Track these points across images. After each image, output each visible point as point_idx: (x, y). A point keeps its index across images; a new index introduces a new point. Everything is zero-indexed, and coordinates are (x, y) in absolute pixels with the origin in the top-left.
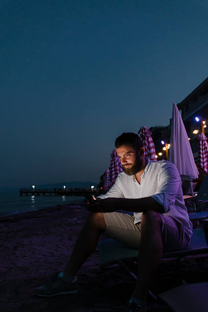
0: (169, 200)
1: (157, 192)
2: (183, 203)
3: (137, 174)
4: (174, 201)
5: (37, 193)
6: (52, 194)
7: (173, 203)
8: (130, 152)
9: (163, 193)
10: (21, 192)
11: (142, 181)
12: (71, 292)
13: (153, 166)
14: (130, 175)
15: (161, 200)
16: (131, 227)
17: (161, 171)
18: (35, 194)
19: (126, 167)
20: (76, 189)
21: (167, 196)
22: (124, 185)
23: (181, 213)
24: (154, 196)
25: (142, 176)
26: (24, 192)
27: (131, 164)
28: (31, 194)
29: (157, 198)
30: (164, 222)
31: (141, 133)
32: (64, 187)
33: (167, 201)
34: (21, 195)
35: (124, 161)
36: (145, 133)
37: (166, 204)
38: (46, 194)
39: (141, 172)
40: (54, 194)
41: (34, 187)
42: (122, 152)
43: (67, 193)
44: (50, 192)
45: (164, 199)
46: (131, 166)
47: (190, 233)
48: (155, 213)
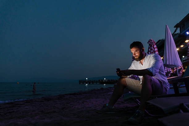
0: (155, 71)
1: (150, 67)
2: (165, 74)
3: (141, 61)
4: (158, 71)
5: (89, 82)
6: (98, 83)
7: (157, 72)
8: (137, 50)
9: (152, 68)
10: (80, 82)
11: (144, 64)
12: (112, 113)
13: (149, 56)
14: (138, 61)
15: (151, 70)
16: (139, 85)
17: (152, 58)
18: (88, 83)
19: (136, 57)
20: (112, 80)
21: (154, 69)
22: (135, 66)
23: (163, 78)
24: (148, 68)
25: (143, 61)
26: (81, 82)
27: (138, 56)
28: (85, 83)
29: (149, 69)
30: (152, 80)
31: (149, 43)
32: (105, 79)
33: (154, 70)
34: (80, 84)
35: (135, 55)
36: (152, 43)
37: (154, 72)
38: (94, 83)
39: (143, 60)
40: (99, 83)
41: (87, 79)
42: (133, 50)
43: (106, 83)
44: (97, 82)
45: (153, 70)
46: (138, 57)
47: (168, 88)
48: (148, 76)
